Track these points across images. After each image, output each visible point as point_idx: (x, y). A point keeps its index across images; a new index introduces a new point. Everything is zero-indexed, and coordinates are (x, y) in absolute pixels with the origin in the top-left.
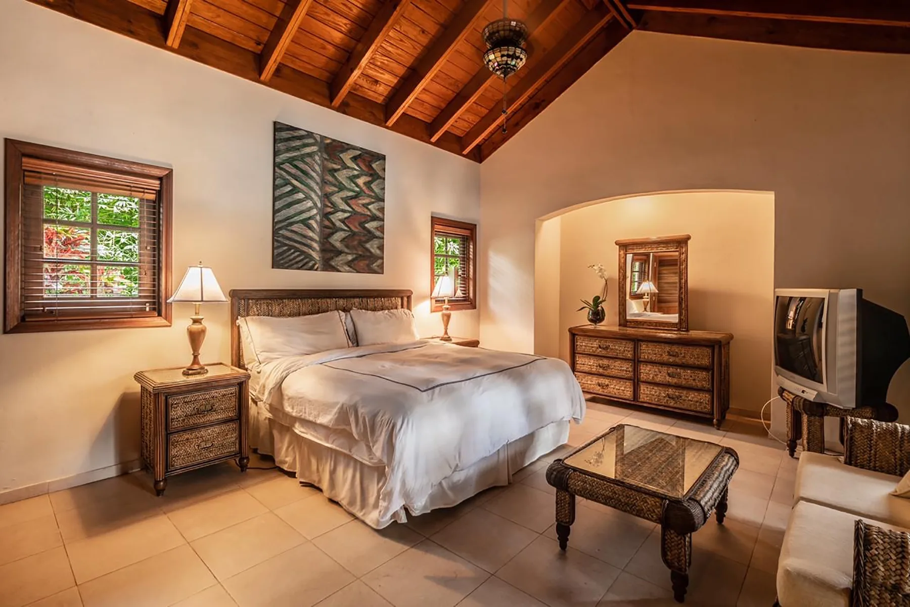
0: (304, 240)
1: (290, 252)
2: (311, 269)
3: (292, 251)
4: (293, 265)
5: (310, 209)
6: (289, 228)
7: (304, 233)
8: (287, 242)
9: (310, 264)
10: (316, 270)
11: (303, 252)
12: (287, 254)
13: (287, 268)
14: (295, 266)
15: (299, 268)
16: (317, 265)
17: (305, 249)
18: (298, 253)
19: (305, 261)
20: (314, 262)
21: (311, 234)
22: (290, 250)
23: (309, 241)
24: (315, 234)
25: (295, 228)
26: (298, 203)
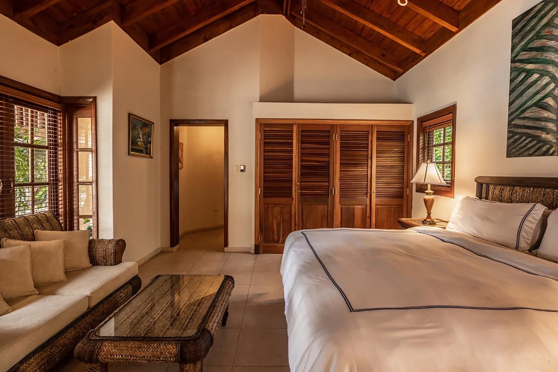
0: (537, 124)
1: (521, 140)
2: (545, 154)
3: (524, 138)
4: (523, 152)
5: (547, 84)
6: (521, 116)
7: (538, 115)
8: (519, 130)
9: (544, 149)
10: (552, 154)
11: (535, 137)
12: (519, 142)
13: (518, 156)
14: (526, 153)
15: (530, 155)
16: (553, 149)
17: (538, 133)
18: (530, 139)
19: (537, 146)
20: (548, 146)
21: (546, 114)
22: (521, 138)
23: (543, 123)
24: (551, 112)
25: (527, 114)
26: (532, 86)
